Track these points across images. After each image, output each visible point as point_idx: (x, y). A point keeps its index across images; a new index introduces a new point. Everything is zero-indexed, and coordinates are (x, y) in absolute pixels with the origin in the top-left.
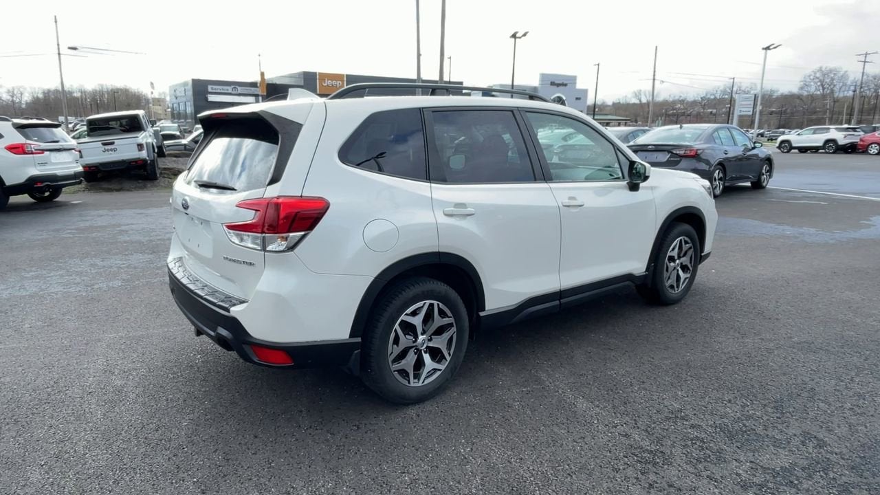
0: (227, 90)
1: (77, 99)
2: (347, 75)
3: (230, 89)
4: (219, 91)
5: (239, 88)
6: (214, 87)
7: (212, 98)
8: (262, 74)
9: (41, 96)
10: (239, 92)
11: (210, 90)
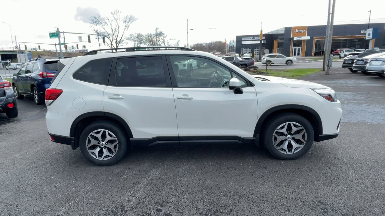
0: (250, 39)
1: (203, 46)
2: (308, 27)
3: (251, 38)
4: (247, 40)
5: (255, 38)
6: (245, 38)
7: (243, 43)
8: (261, 31)
9: (193, 46)
10: (255, 39)
11: (243, 39)
